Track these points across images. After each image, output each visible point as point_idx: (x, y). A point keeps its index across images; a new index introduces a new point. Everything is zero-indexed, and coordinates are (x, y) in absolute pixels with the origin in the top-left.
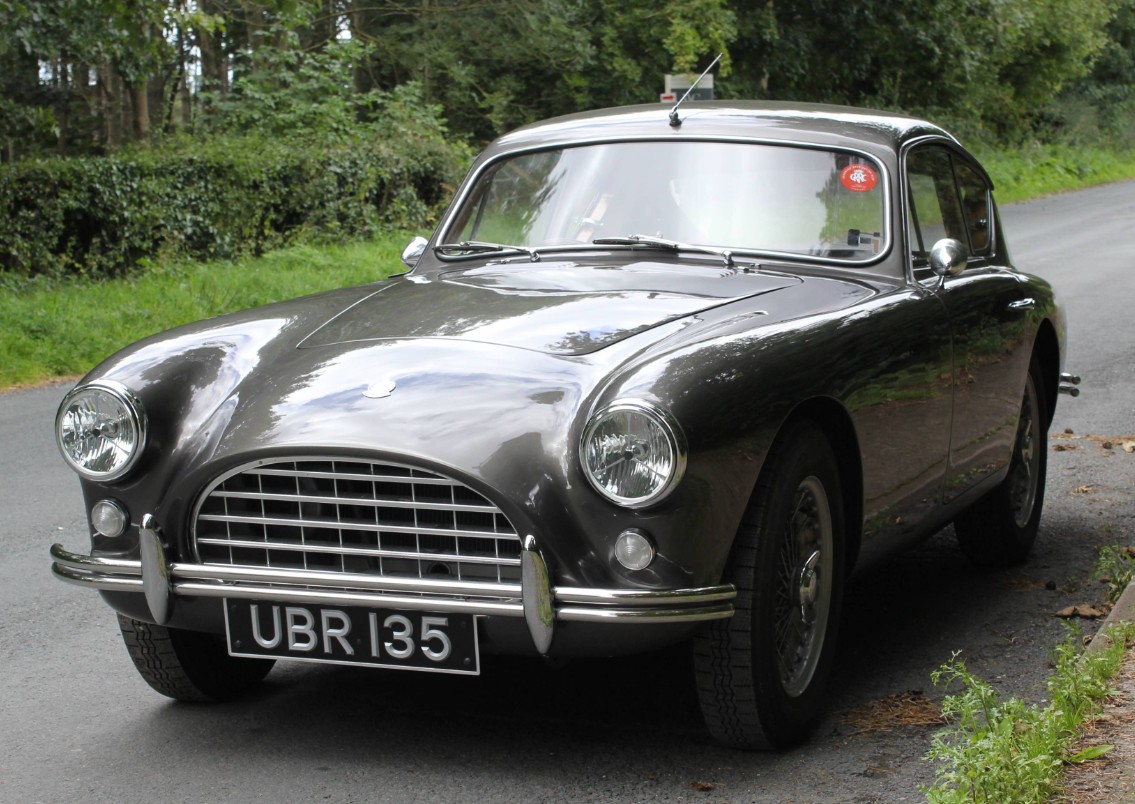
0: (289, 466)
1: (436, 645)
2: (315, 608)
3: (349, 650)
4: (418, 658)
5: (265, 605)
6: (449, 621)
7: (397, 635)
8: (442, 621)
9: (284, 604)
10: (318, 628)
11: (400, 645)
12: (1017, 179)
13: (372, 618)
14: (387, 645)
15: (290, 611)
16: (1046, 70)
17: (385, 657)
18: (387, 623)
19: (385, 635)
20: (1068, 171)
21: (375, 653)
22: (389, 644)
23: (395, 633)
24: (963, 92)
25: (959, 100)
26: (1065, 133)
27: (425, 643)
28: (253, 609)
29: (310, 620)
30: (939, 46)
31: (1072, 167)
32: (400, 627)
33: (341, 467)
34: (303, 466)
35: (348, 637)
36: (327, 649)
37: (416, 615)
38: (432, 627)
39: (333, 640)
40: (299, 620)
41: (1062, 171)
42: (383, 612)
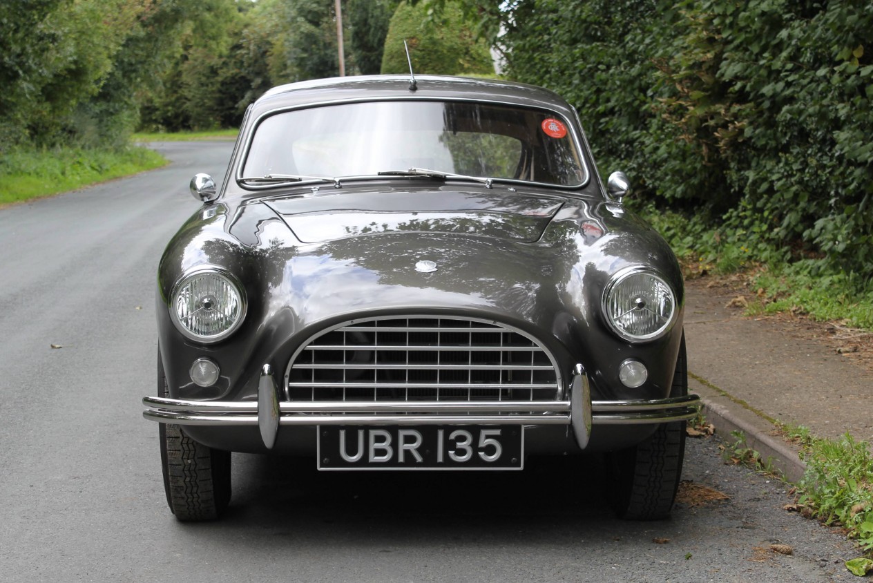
0: (371, 324)
1: (490, 450)
2: (393, 429)
3: (419, 459)
4: (475, 460)
5: (352, 429)
6: (502, 432)
7: (460, 445)
8: (497, 432)
9: (367, 427)
10: (395, 445)
11: (462, 452)
12: (63, 173)
13: (441, 434)
14: (451, 453)
15: (373, 433)
16: (70, 89)
17: (448, 461)
18: (453, 436)
19: (449, 445)
20: (93, 168)
21: (440, 459)
22: (453, 452)
23: (458, 444)
24: (15, 104)
25: (12, 111)
26: (78, 139)
27: (482, 449)
28: (342, 434)
29: (389, 439)
30: (21, 69)
31: (95, 165)
32: (462, 439)
33: (414, 323)
34: (381, 324)
35: (419, 450)
36: (401, 459)
37: (475, 429)
38: (488, 437)
39: (407, 452)
40: (380, 439)
41: (89, 169)
42: (449, 428)
